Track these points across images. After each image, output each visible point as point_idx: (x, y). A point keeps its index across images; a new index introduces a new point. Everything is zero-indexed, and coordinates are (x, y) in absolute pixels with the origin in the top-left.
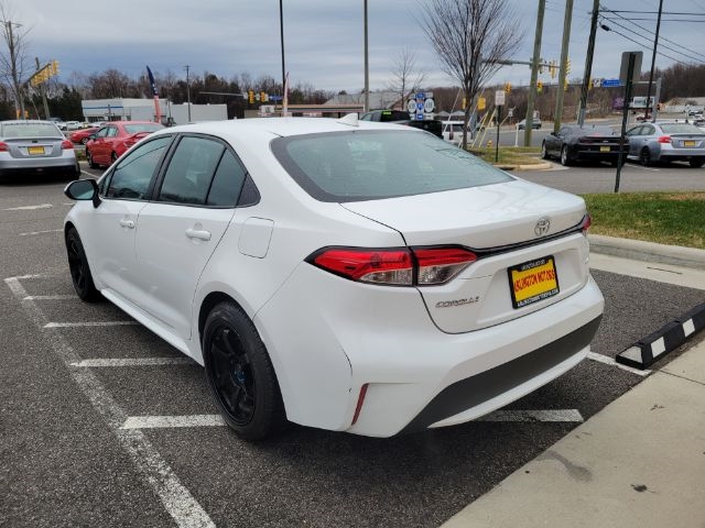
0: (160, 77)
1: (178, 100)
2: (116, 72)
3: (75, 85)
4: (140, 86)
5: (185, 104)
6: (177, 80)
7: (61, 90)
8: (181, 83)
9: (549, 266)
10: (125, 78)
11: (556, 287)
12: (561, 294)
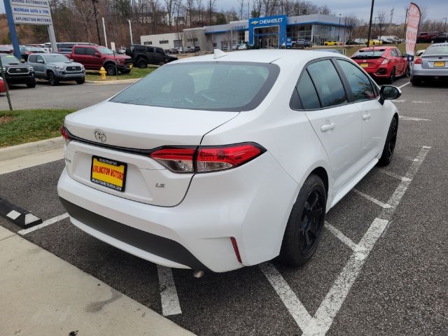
9: (121, 169)
11: (121, 186)
12: (126, 194)
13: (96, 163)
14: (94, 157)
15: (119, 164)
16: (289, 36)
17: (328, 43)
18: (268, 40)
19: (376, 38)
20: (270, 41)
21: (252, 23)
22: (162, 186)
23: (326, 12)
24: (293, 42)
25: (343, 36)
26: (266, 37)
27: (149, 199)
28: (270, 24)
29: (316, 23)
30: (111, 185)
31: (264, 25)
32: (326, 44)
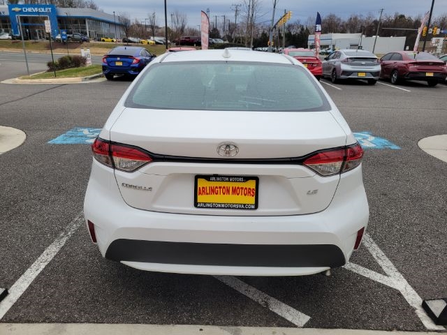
0: (362, 18)
1: (369, 34)
2: (334, 16)
3: (308, 25)
4: (347, 25)
5: (374, 37)
6: (374, 19)
7: (300, 29)
8: (376, 22)
10: (339, 19)
11: (254, 203)
12: (259, 211)
13: (202, 183)
14: (197, 177)
15: (246, 178)
16: (62, 28)
17: (106, 39)
18: (37, 30)
19: (149, 38)
20: (39, 31)
21: (13, 9)
22: (315, 192)
23: (93, 7)
24: (68, 35)
25: (119, 33)
26: (34, 27)
27: (296, 210)
28: (38, 13)
29: (90, 18)
30: (234, 206)
31: (28, 13)
32: (104, 41)
